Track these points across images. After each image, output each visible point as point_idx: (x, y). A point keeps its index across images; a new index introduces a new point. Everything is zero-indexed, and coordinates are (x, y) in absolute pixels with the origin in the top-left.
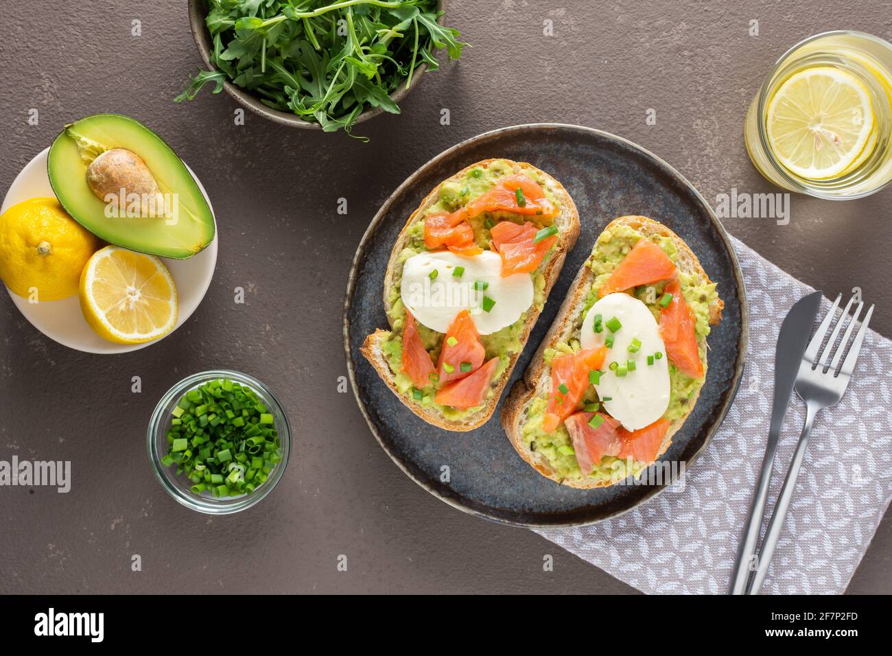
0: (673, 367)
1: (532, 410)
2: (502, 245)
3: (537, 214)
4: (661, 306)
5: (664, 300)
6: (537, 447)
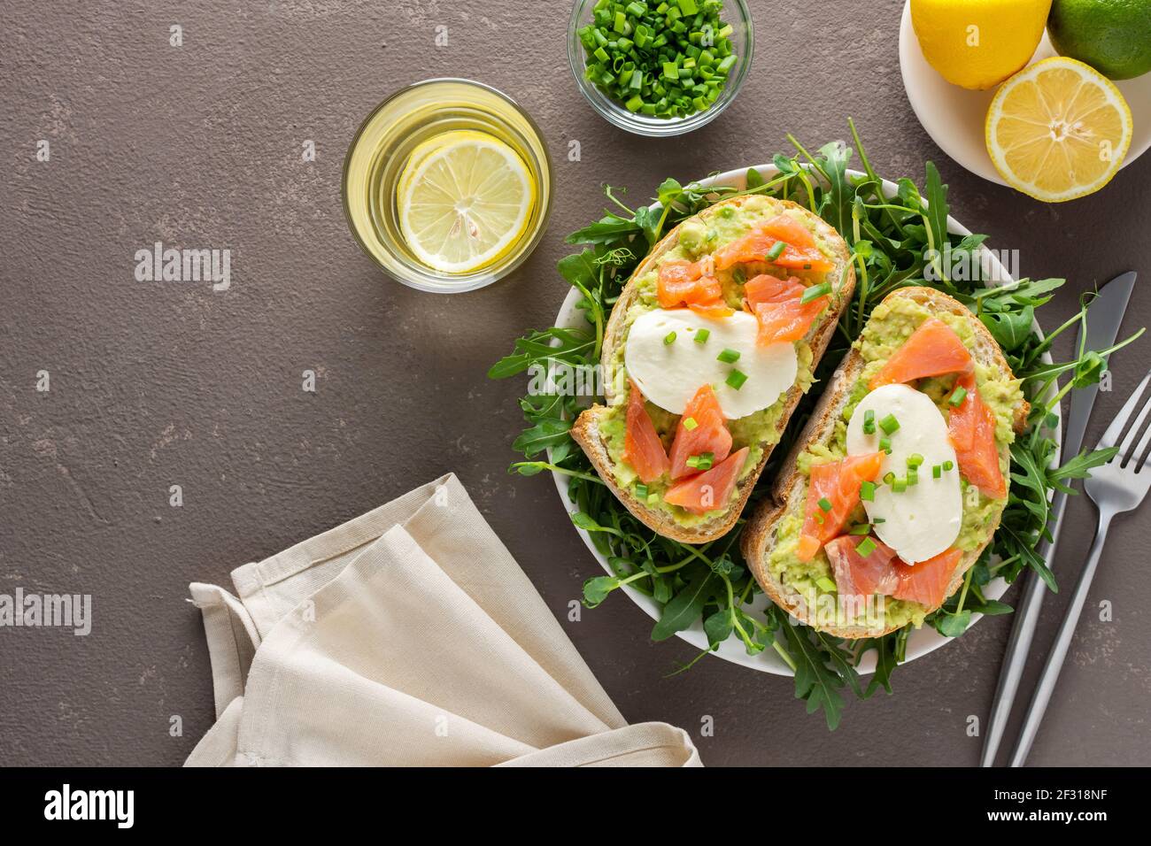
0: (967, 483)
1: (783, 531)
2: (759, 304)
3: (805, 268)
4: (952, 404)
5: (956, 397)
6: (789, 580)
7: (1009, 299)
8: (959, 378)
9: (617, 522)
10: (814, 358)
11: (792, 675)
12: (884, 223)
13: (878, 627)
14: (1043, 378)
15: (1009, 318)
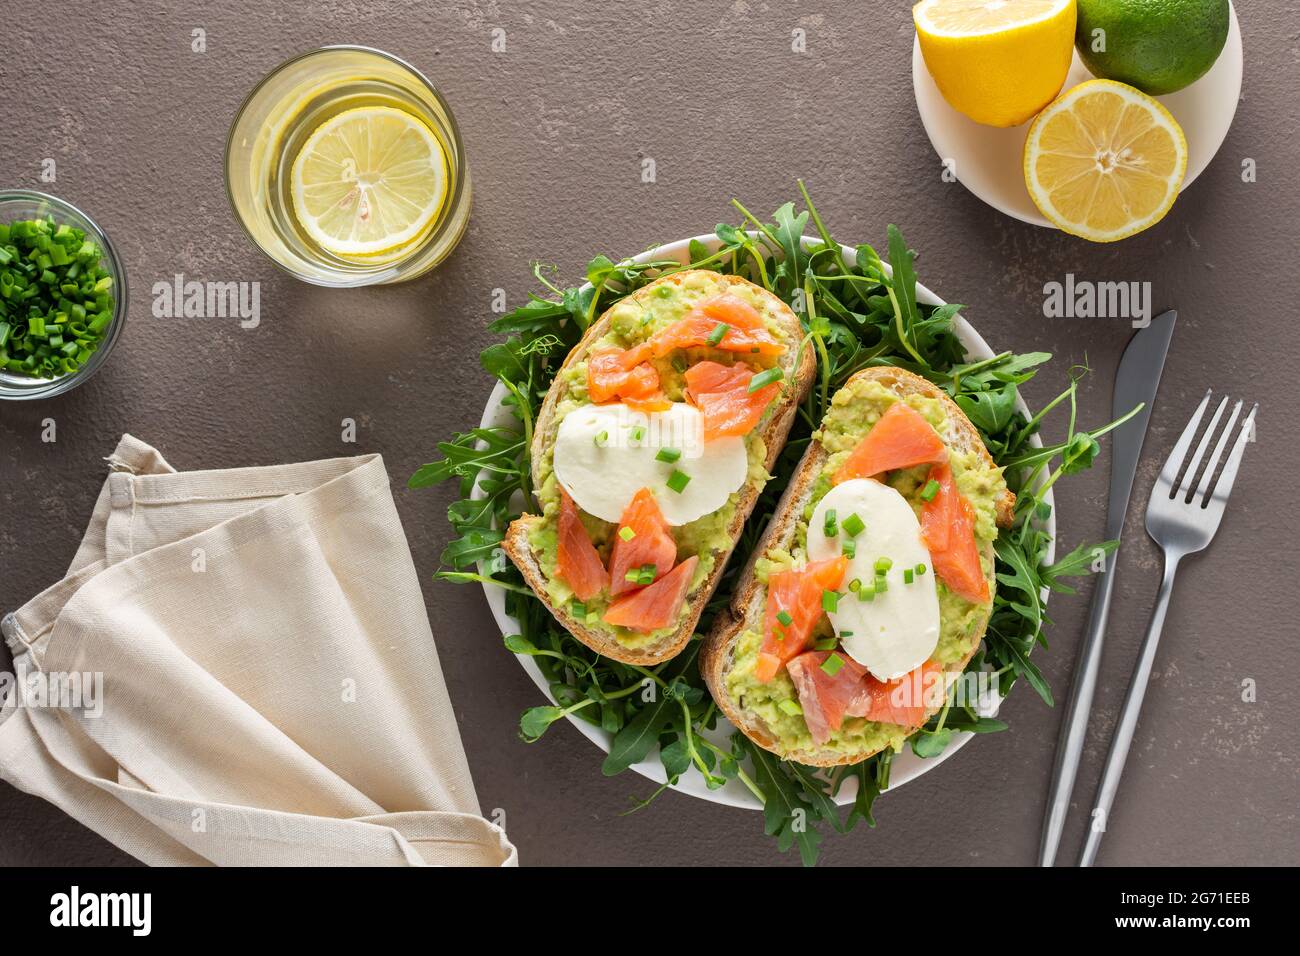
0: (944, 587)
1: (740, 649)
2: (700, 395)
3: (752, 352)
4: (923, 499)
5: (927, 491)
6: (749, 703)
7: (990, 376)
8: (932, 469)
9: (557, 644)
10: (768, 454)
11: (762, 809)
12: (848, 295)
13: (854, 751)
14: (1032, 464)
15: (989, 398)
